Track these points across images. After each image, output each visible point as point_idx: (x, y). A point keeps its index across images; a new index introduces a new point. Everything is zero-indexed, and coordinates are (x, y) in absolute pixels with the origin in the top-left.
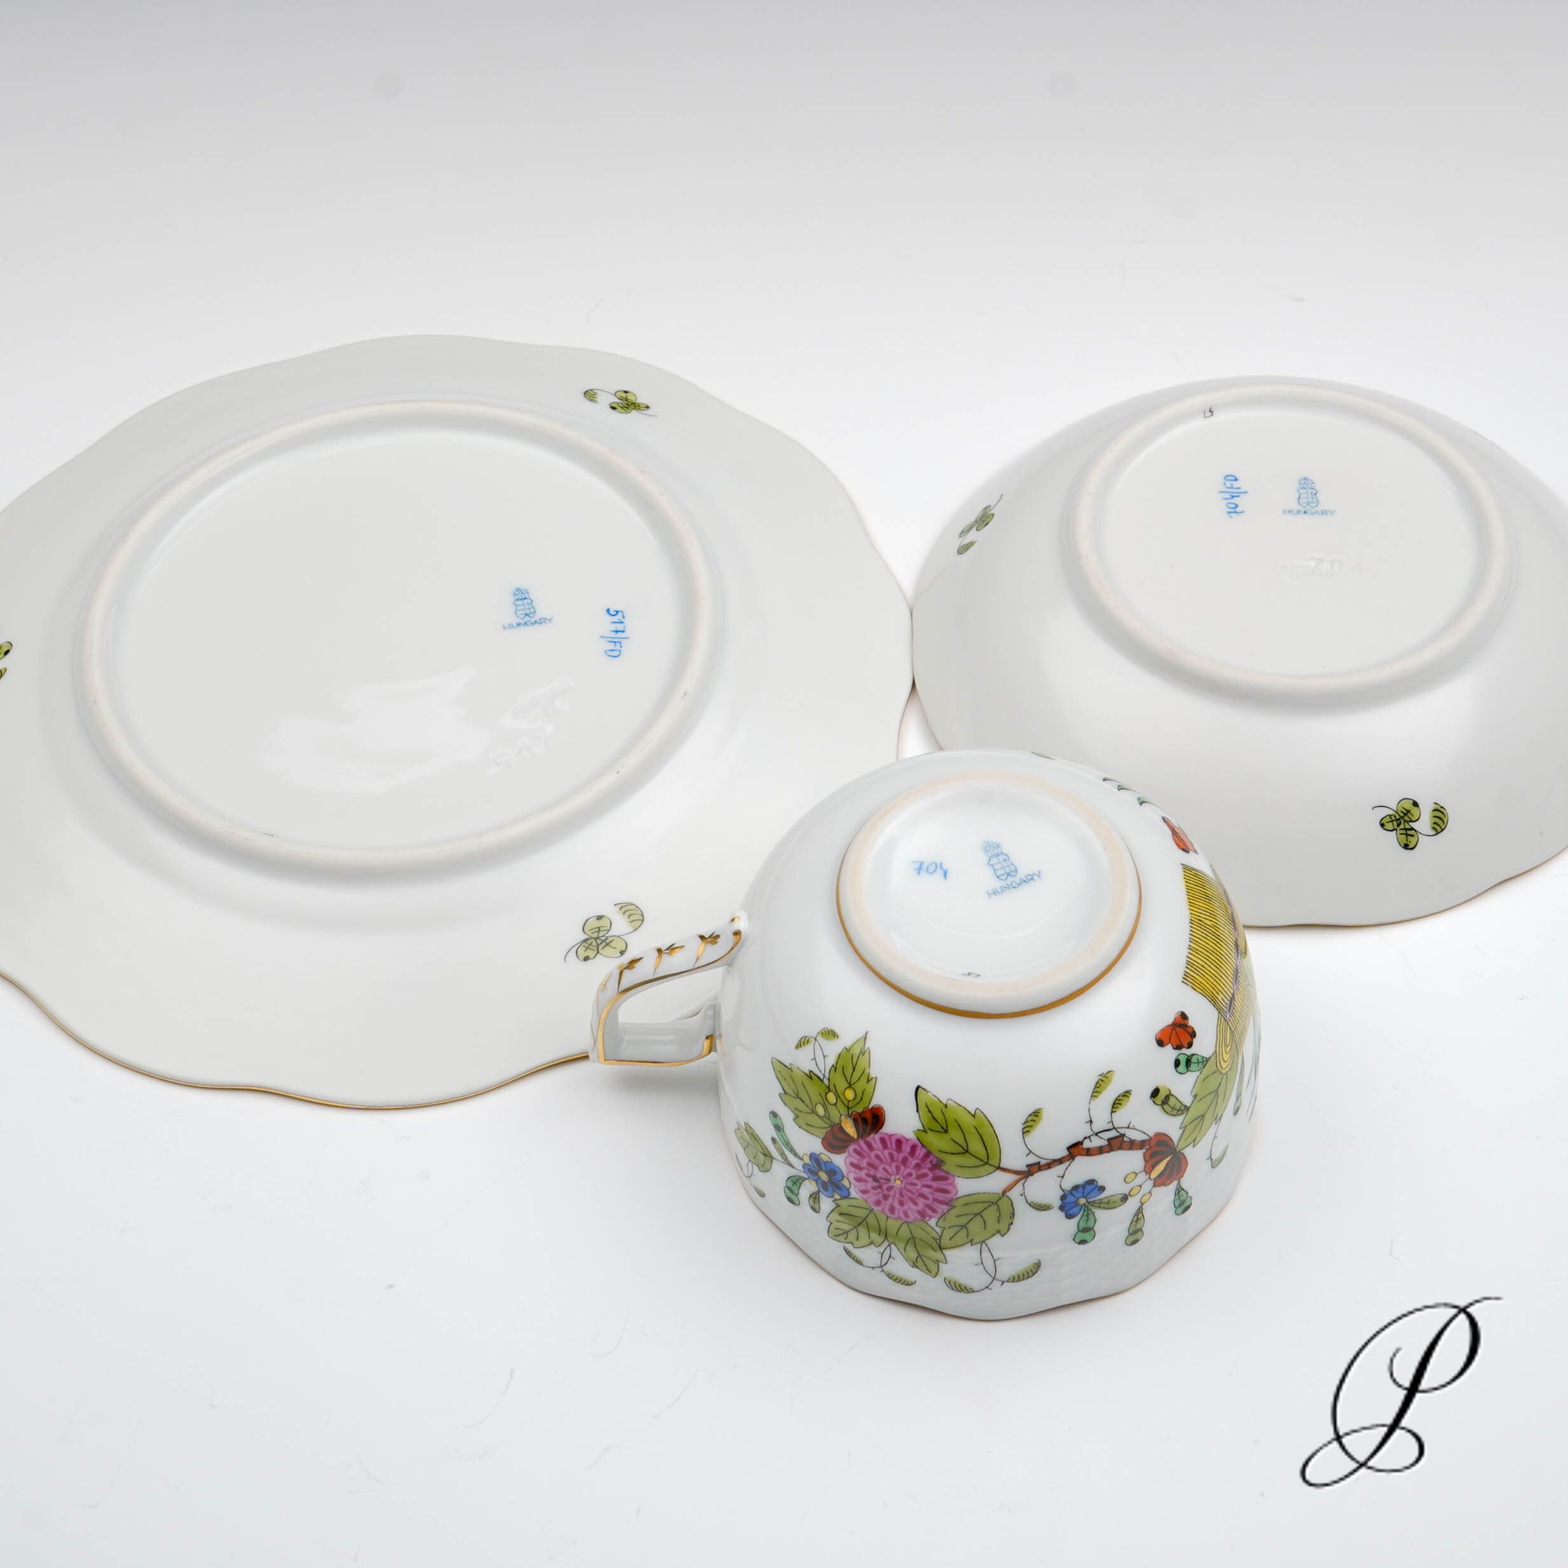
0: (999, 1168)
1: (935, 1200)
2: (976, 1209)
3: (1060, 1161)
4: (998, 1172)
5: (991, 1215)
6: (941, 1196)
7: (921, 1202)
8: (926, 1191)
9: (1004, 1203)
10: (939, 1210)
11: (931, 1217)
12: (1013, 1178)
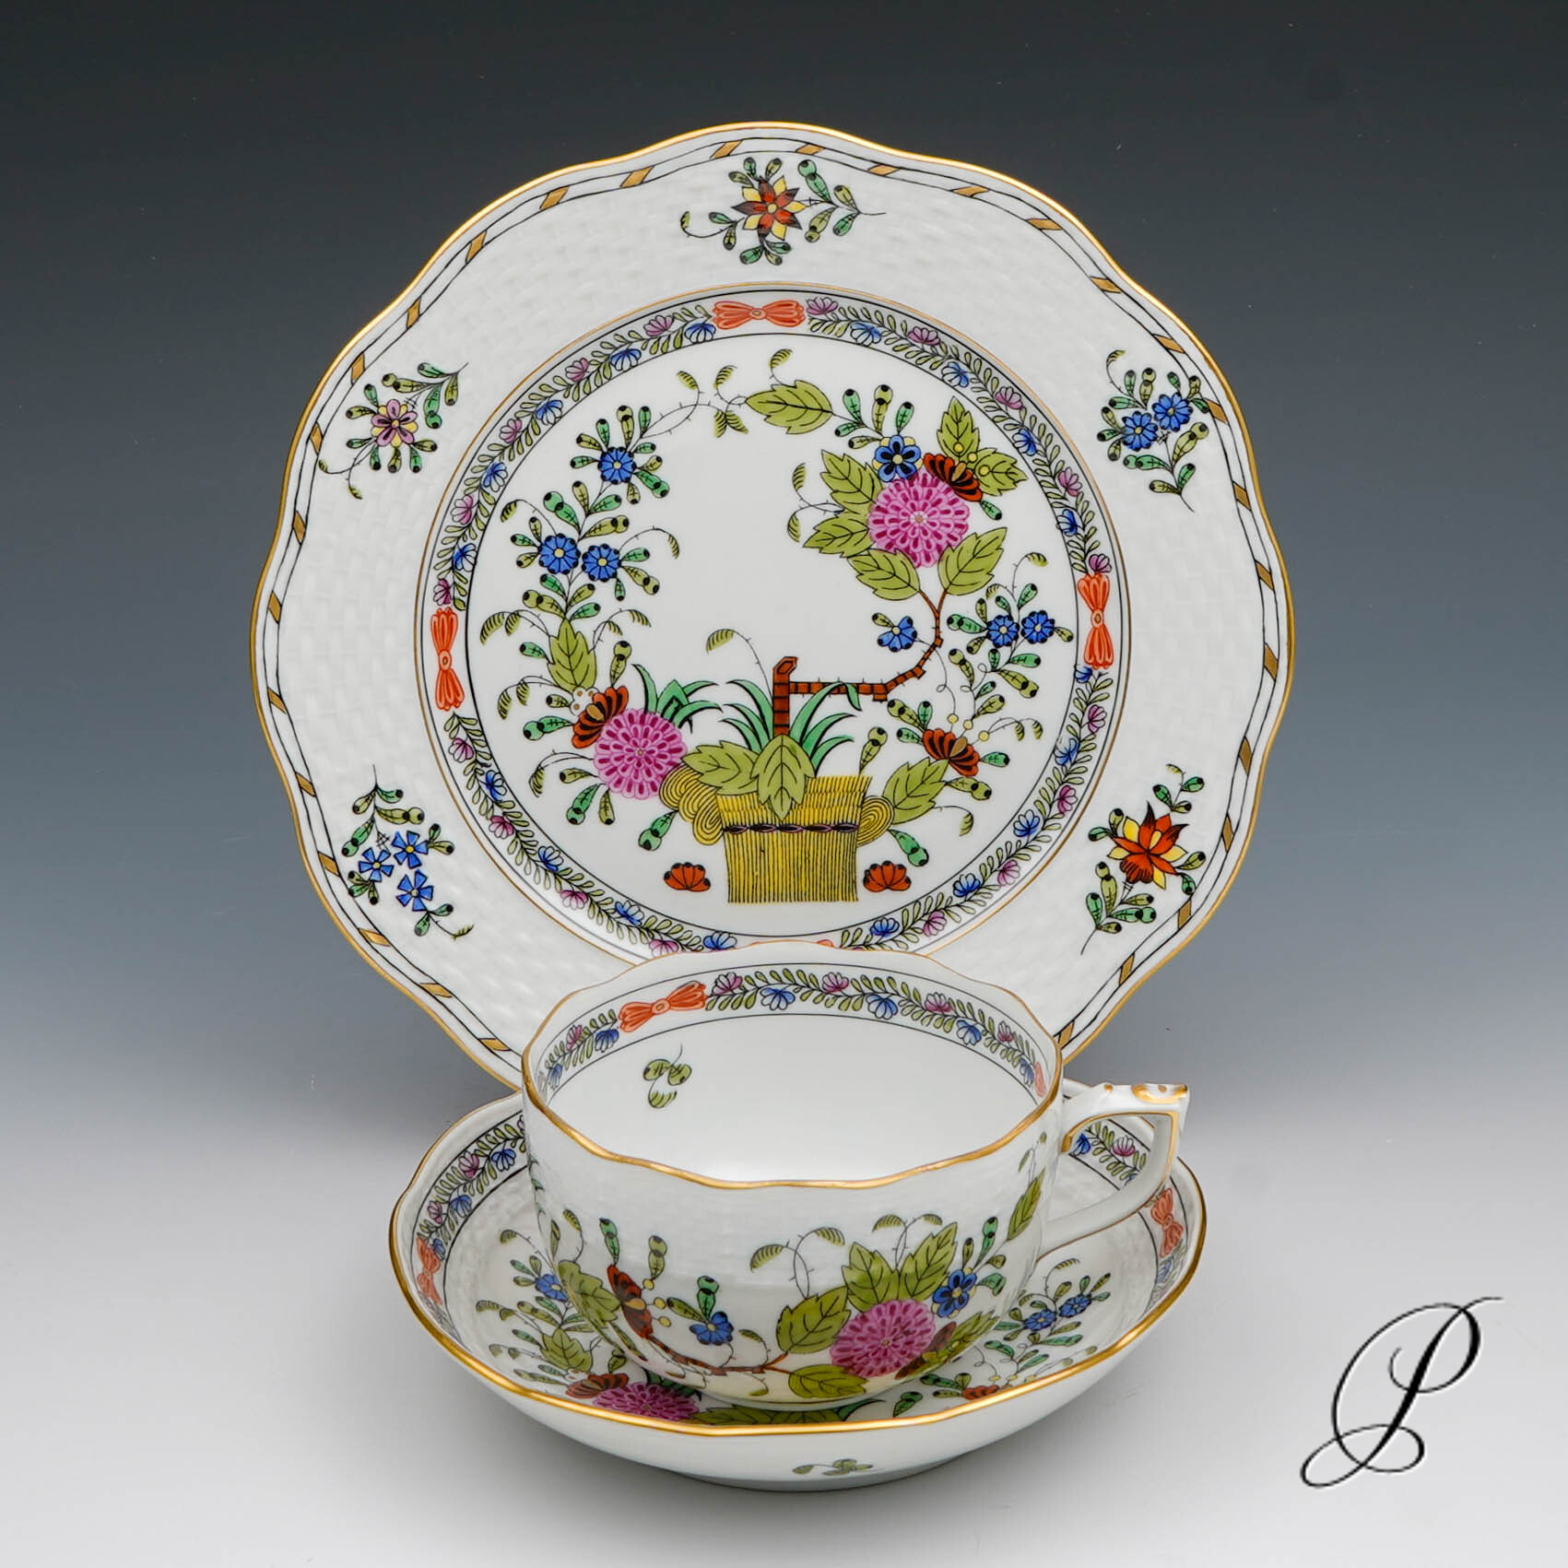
0: (791, 1374)
1: (851, 1339)
2: (812, 1338)
3: (733, 1369)
4: (791, 1370)
5: (799, 1332)
6: (847, 1344)
7: (865, 1332)
8: (859, 1344)
9: (787, 1344)
10: (848, 1330)
11: (856, 1319)
12: (778, 1365)
